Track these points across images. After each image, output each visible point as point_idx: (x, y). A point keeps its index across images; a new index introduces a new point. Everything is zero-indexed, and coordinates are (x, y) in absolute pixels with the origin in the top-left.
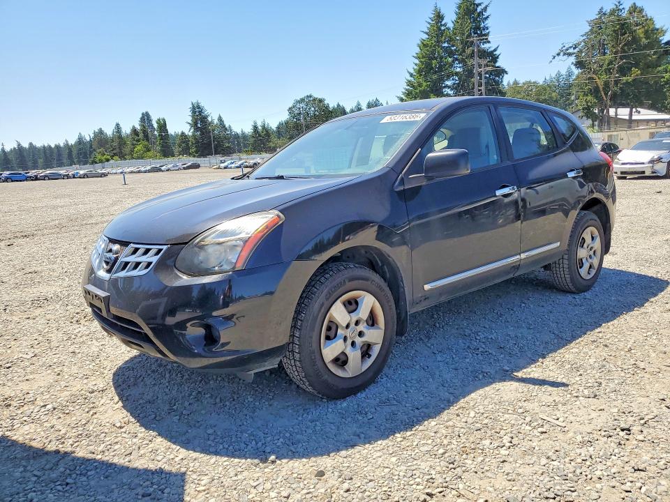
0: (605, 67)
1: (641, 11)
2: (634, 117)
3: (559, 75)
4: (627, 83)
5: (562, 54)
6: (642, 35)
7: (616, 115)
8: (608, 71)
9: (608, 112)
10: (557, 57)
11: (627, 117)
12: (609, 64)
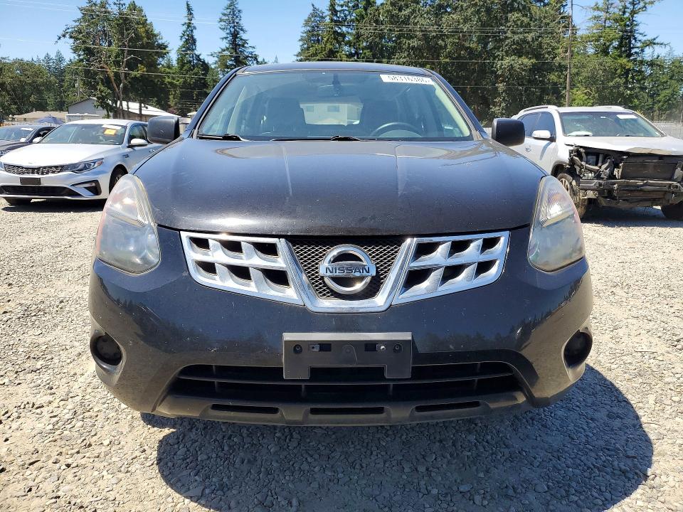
0: (112, 58)
1: (141, 10)
2: (143, 112)
3: (48, 58)
4: (135, 78)
5: (68, 36)
6: (144, 35)
7: (128, 108)
8: (117, 63)
9: (121, 104)
10: (62, 38)
11: (138, 112)
12: (116, 57)
